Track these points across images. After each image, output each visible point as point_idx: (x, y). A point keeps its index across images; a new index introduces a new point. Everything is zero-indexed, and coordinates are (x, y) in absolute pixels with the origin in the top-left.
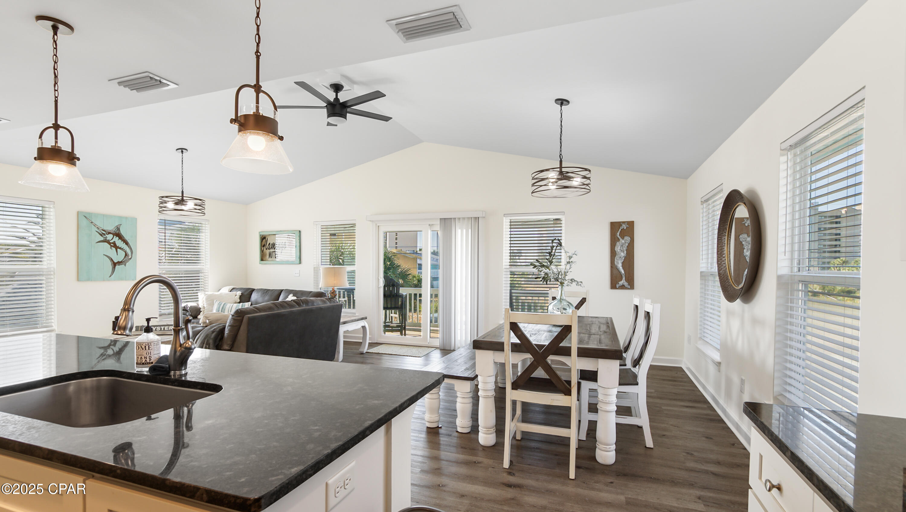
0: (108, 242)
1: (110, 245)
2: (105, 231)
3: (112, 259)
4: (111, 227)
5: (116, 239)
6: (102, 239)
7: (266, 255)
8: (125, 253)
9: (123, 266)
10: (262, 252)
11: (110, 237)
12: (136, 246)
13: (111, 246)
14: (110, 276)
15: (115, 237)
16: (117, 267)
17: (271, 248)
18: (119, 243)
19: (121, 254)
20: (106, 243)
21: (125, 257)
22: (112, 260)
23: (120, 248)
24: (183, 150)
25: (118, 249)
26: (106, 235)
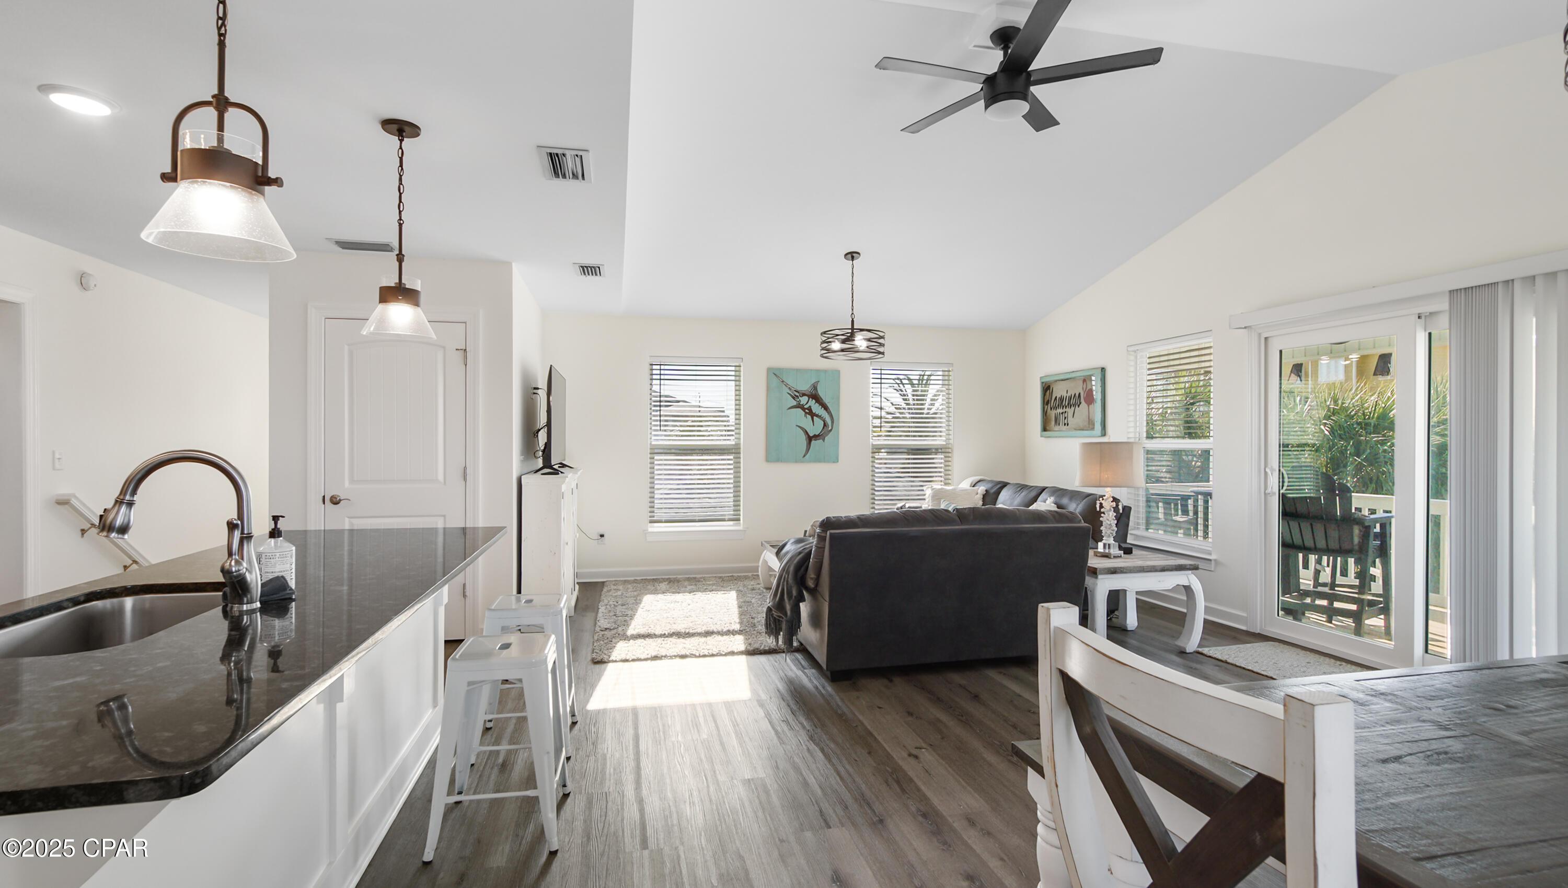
0: (802, 407)
1: (804, 411)
2: (798, 392)
3: (806, 431)
4: (805, 387)
5: (812, 403)
6: (795, 403)
7: (1050, 420)
8: (823, 422)
9: (821, 441)
10: (1045, 413)
11: (804, 400)
12: (838, 410)
13: (806, 413)
14: (804, 456)
15: (811, 399)
16: (813, 442)
17: (1058, 405)
18: (817, 408)
19: (819, 423)
20: (800, 409)
21: (824, 428)
22: (806, 433)
23: (817, 416)
24: (854, 255)
25: (815, 417)
26: (800, 398)
